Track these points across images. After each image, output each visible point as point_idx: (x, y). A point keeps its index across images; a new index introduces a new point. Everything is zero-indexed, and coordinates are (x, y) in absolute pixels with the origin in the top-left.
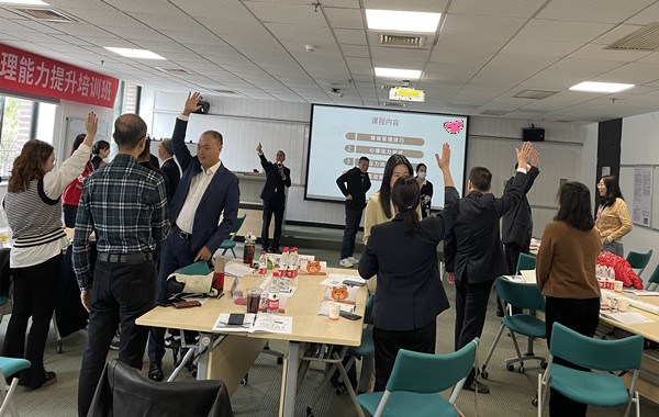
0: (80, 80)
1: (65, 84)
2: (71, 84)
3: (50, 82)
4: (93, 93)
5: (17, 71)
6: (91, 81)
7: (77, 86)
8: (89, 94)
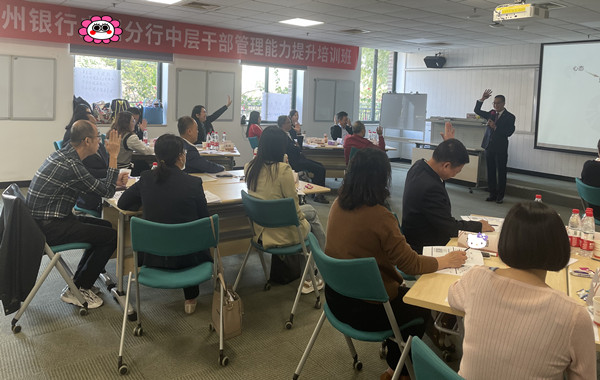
0: (319, 50)
1: (305, 55)
2: (311, 55)
3: (292, 55)
4: (332, 60)
5: (264, 48)
6: (330, 50)
7: (316, 56)
8: (329, 60)
